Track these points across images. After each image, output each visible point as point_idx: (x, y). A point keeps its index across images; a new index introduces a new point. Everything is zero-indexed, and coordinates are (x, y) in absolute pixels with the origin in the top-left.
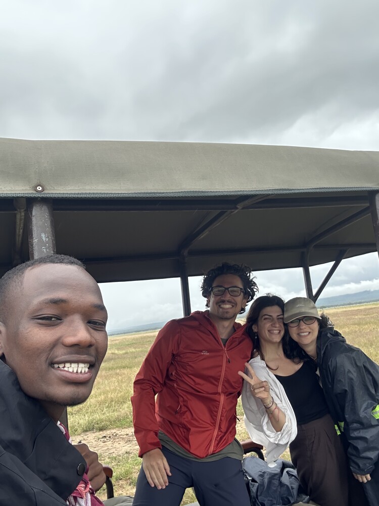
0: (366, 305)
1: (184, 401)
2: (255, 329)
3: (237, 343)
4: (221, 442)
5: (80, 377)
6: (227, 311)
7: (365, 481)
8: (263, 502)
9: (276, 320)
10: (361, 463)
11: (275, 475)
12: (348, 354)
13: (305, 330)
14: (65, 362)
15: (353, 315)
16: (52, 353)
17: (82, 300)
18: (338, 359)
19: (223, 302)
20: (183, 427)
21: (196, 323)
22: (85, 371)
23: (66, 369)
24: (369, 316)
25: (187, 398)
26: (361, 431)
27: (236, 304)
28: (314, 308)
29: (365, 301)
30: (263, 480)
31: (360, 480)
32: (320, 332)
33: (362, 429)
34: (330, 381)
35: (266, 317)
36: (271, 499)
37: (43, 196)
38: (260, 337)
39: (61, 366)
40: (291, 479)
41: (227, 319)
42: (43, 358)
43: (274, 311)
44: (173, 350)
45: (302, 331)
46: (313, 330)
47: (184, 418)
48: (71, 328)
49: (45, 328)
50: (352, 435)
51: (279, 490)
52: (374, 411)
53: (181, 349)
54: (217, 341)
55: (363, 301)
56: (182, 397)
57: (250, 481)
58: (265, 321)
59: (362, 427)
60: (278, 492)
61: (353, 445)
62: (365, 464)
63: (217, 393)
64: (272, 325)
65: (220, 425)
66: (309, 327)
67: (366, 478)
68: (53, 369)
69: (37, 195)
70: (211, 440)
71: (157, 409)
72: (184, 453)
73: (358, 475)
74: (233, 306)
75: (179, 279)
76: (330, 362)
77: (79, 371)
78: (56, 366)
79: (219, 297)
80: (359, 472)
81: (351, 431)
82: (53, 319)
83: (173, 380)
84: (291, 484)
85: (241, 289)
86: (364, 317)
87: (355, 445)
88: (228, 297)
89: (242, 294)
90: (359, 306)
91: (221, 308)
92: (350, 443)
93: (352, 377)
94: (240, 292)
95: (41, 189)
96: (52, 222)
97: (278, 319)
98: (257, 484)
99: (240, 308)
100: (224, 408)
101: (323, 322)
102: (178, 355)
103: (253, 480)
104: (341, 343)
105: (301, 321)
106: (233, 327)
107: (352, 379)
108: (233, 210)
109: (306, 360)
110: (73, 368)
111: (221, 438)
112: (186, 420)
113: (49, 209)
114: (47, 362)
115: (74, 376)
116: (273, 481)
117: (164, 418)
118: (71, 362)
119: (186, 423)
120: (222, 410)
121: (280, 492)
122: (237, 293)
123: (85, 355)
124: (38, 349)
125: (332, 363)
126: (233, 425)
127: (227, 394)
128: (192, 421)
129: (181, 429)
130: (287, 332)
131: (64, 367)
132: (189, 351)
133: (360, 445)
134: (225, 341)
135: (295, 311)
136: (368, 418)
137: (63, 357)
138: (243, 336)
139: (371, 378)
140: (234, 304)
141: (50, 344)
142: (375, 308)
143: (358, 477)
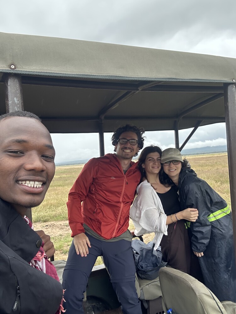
0: (207, 155)
1: (99, 206)
2: (143, 166)
3: (132, 173)
4: (120, 231)
5: (35, 190)
6: (128, 153)
7: (200, 256)
8: (142, 265)
9: (156, 161)
10: (198, 246)
11: (150, 250)
12: (197, 183)
13: (173, 168)
14: (26, 180)
15: (199, 160)
16: (17, 174)
17: (37, 141)
18: (190, 186)
19: (126, 148)
20: (97, 222)
21: (108, 160)
22: (39, 187)
23: (26, 185)
24: (208, 162)
25: (101, 204)
26: (200, 228)
27: (133, 150)
28: (180, 155)
29: (206, 152)
30: (142, 253)
31: (197, 255)
32: (182, 170)
33: (200, 226)
34: (185, 198)
35: (150, 159)
36: (146, 264)
37: (15, 72)
38: (146, 171)
39: (24, 182)
40: (158, 253)
41: (127, 159)
42: (12, 177)
43: (155, 155)
44: (93, 176)
45: (171, 168)
46: (178, 168)
47: (99, 216)
48: (30, 159)
49: (13, 158)
50: (195, 229)
51: (151, 259)
52: (209, 217)
53: (98, 175)
54: (121, 171)
55: (205, 152)
56: (98, 204)
57: (135, 254)
58: (149, 162)
59: (201, 225)
60: (151, 260)
61: (195, 235)
62: (201, 247)
63: (119, 202)
64: (153, 164)
65: (120, 221)
66: (176, 167)
67: (200, 255)
68: (18, 185)
69: (11, 72)
70: (114, 230)
71: (82, 210)
72: (97, 236)
73: (196, 253)
74: (131, 151)
75: (98, 134)
76: (185, 187)
77: (35, 186)
78: (20, 182)
79: (123, 145)
80: (197, 251)
81: (194, 227)
82: (19, 153)
83: (93, 194)
84: (158, 255)
85: (137, 141)
86: (205, 162)
87: (196, 235)
88: (129, 145)
89: (137, 144)
90: (203, 155)
91: (124, 152)
92: (193, 234)
93: (198, 197)
94: (136, 143)
95: (14, 67)
96: (21, 91)
97: (157, 160)
98: (139, 255)
99: (135, 153)
100: (123, 211)
101: (184, 164)
102: (96, 179)
103: (137, 253)
104: (194, 177)
105: (171, 163)
106: (130, 164)
107: (197, 198)
108: (135, 91)
109: (172, 185)
110: (31, 184)
111: (120, 229)
112: (100, 217)
113: (19, 81)
114: (14, 179)
115: (32, 189)
116: (148, 254)
117: (86, 216)
118: (30, 180)
119: (99, 219)
120: (122, 212)
121: (152, 260)
122: (134, 143)
123: (38, 176)
124: (8, 171)
125: (186, 188)
126: (127, 221)
127: (125, 203)
128: (103, 218)
129: (97, 223)
130: (162, 168)
131: (26, 183)
132: (103, 177)
133: (199, 235)
134: (126, 172)
135: (168, 156)
136: (205, 221)
137: (24, 177)
138: (136, 169)
139: (209, 198)
140: (132, 150)
141: (16, 168)
142: (212, 157)
143: (196, 254)
